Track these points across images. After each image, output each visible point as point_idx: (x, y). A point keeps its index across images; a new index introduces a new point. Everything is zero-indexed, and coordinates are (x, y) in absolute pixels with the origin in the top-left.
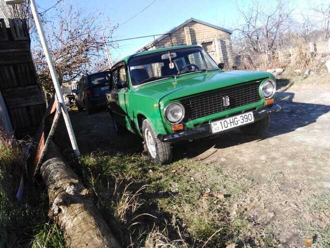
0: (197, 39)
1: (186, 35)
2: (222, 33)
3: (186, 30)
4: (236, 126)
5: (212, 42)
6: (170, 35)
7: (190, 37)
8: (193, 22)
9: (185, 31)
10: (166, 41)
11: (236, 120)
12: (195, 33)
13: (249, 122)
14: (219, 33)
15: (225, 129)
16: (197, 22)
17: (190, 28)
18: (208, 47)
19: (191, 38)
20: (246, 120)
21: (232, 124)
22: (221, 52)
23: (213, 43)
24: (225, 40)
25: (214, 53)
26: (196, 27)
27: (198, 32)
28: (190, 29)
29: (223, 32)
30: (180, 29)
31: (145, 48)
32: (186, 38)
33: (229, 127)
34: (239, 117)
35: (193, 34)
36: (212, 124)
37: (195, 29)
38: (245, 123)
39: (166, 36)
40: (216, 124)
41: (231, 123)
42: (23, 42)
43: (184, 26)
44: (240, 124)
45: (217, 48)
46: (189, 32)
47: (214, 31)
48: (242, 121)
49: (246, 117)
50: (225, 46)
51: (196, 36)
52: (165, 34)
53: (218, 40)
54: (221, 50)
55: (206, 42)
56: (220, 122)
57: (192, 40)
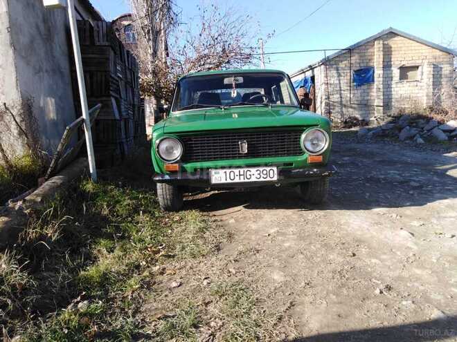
0: (392, 60)
1: (376, 53)
2: (438, 53)
3: (378, 45)
4: (246, 180)
5: (417, 67)
6: (350, 51)
7: (382, 56)
8: (392, 34)
9: (376, 46)
10: (341, 59)
11: (248, 173)
12: (391, 51)
13: (268, 179)
14: (435, 54)
15: (229, 181)
16: (398, 35)
17: (386, 42)
18: (410, 74)
19: (383, 58)
20: (265, 176)
21: (242, 177)
22: (431, 83)
23: (420, 68)
24: (442, 66)
25: (419, 84)
26: (395, 43)
27: (396, 49)
28: (384, 44)
29: (441, 53)
30: (369, 43)
31: (310, 66)
32: (375, 57)
33: (237, 180)
34: (253, 170)
35: (387, 52)
36: (213, 172)
37: (393, 46)
38: (262, 179)
39: (344, 52)
40: (218, 173)
41: (240, 175)
42: (105, 48)
43: (375, 40)
44: (253, 179)
45: (425, 76)
46: (381, 49)
47: (425, 50)
48: (258, 176)
49: (265, 172)
50: (441, 75)
51: (392, 56)
52: (343, 50)
53: (430, 64)
54: (431, 80)
55: (407, 65)
56: (224, 170)
57: (383, 62)
